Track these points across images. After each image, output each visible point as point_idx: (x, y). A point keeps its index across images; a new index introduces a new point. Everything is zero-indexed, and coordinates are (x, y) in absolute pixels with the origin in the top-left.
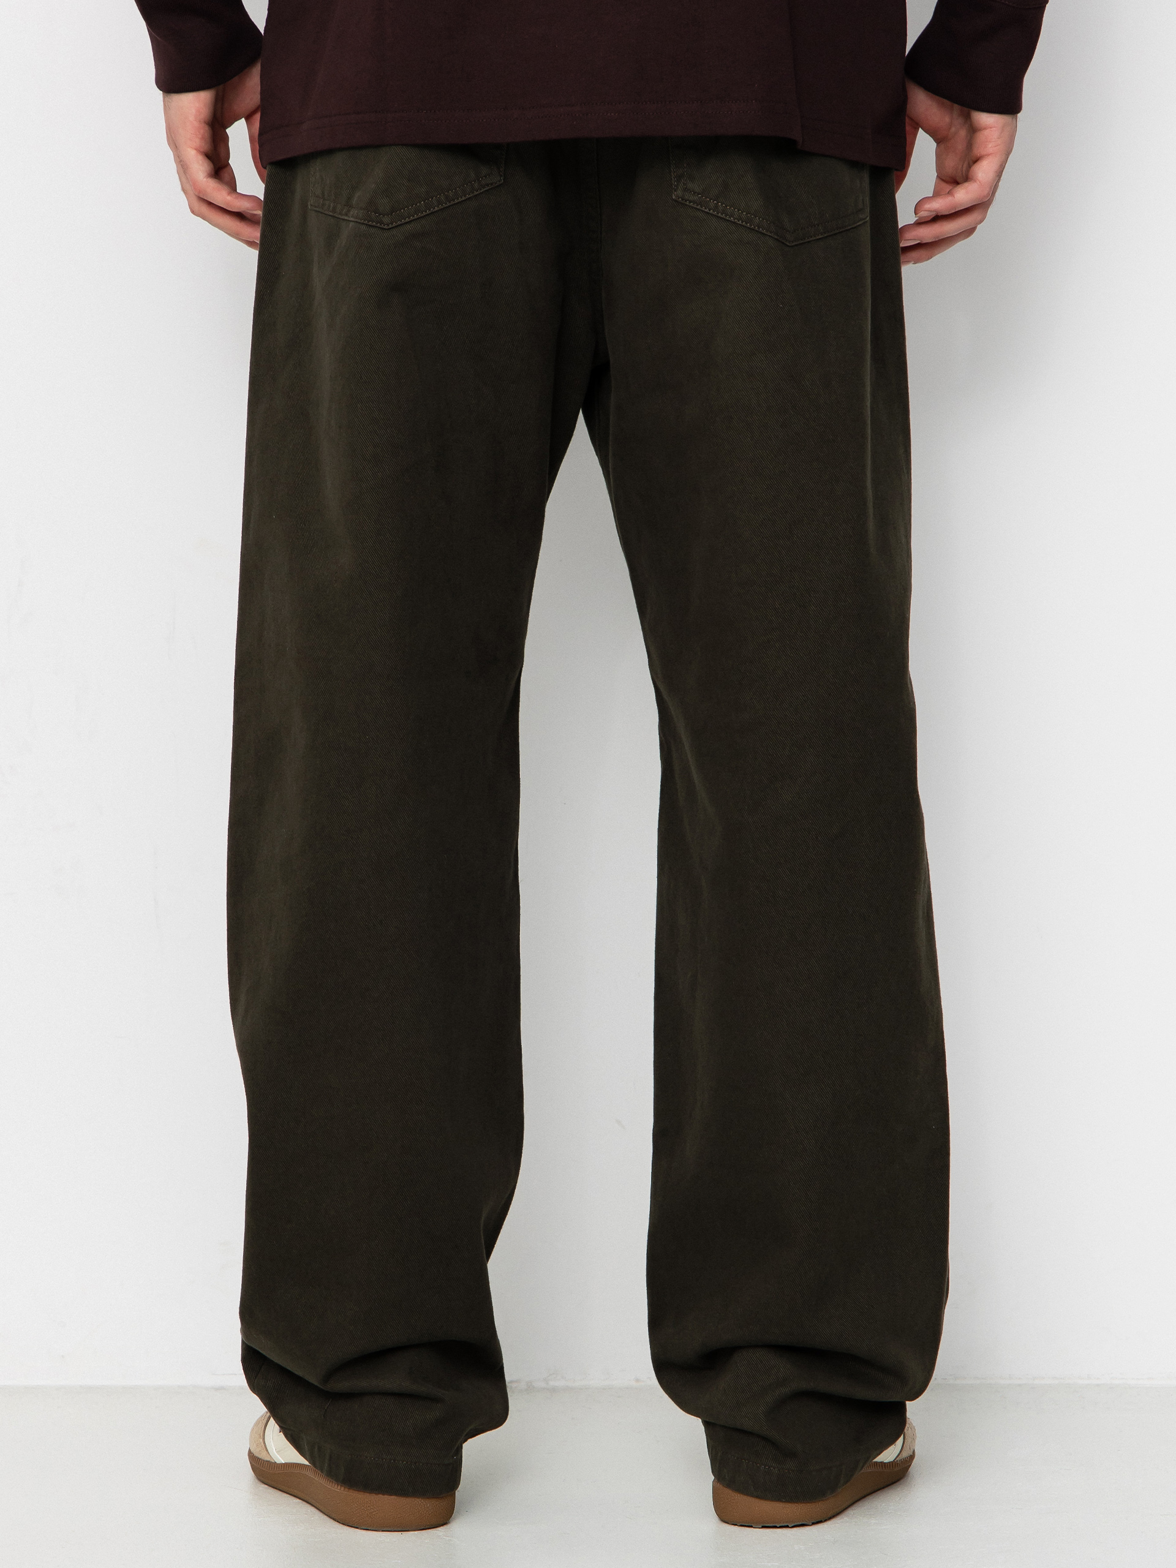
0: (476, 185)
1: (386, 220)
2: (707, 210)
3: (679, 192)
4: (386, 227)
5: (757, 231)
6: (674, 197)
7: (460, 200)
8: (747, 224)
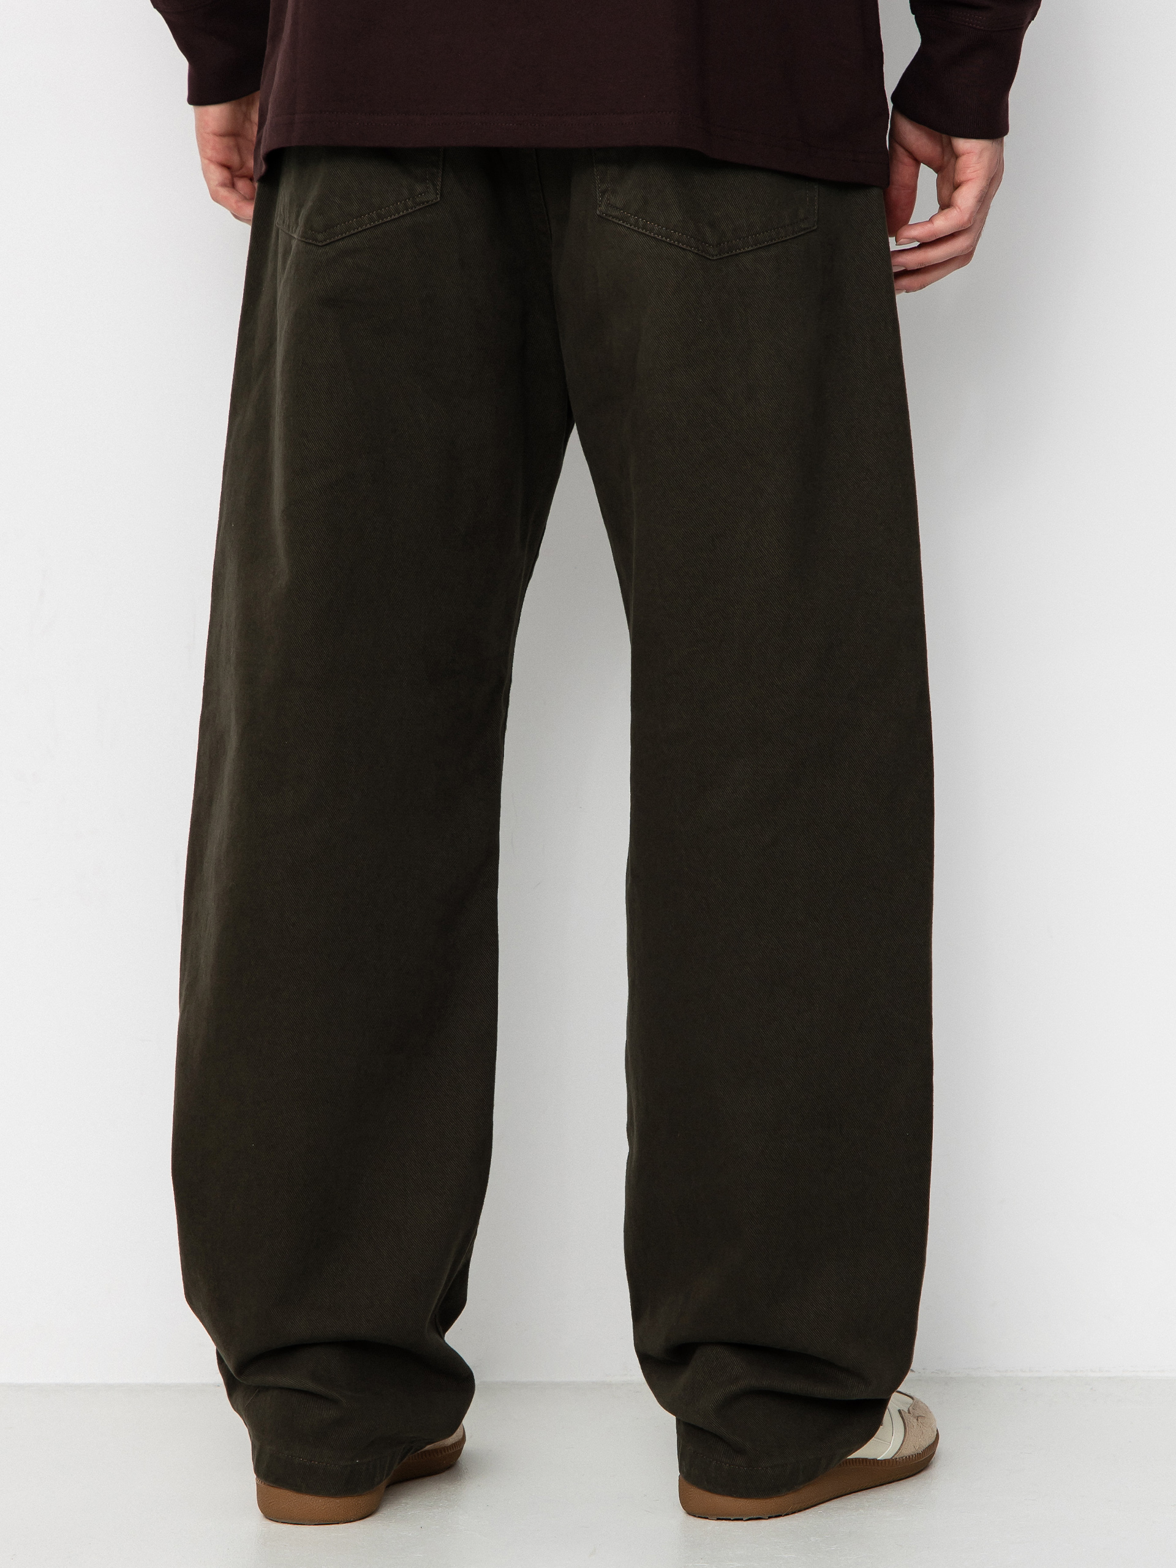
0: (410, 203)
1: (320, 237)
2: (628, 226)
3: (603, 208)
4: (320, 244)
5: (676, 246)
6: (598, 212)
7: (393, 217)
8: (666, 239)
